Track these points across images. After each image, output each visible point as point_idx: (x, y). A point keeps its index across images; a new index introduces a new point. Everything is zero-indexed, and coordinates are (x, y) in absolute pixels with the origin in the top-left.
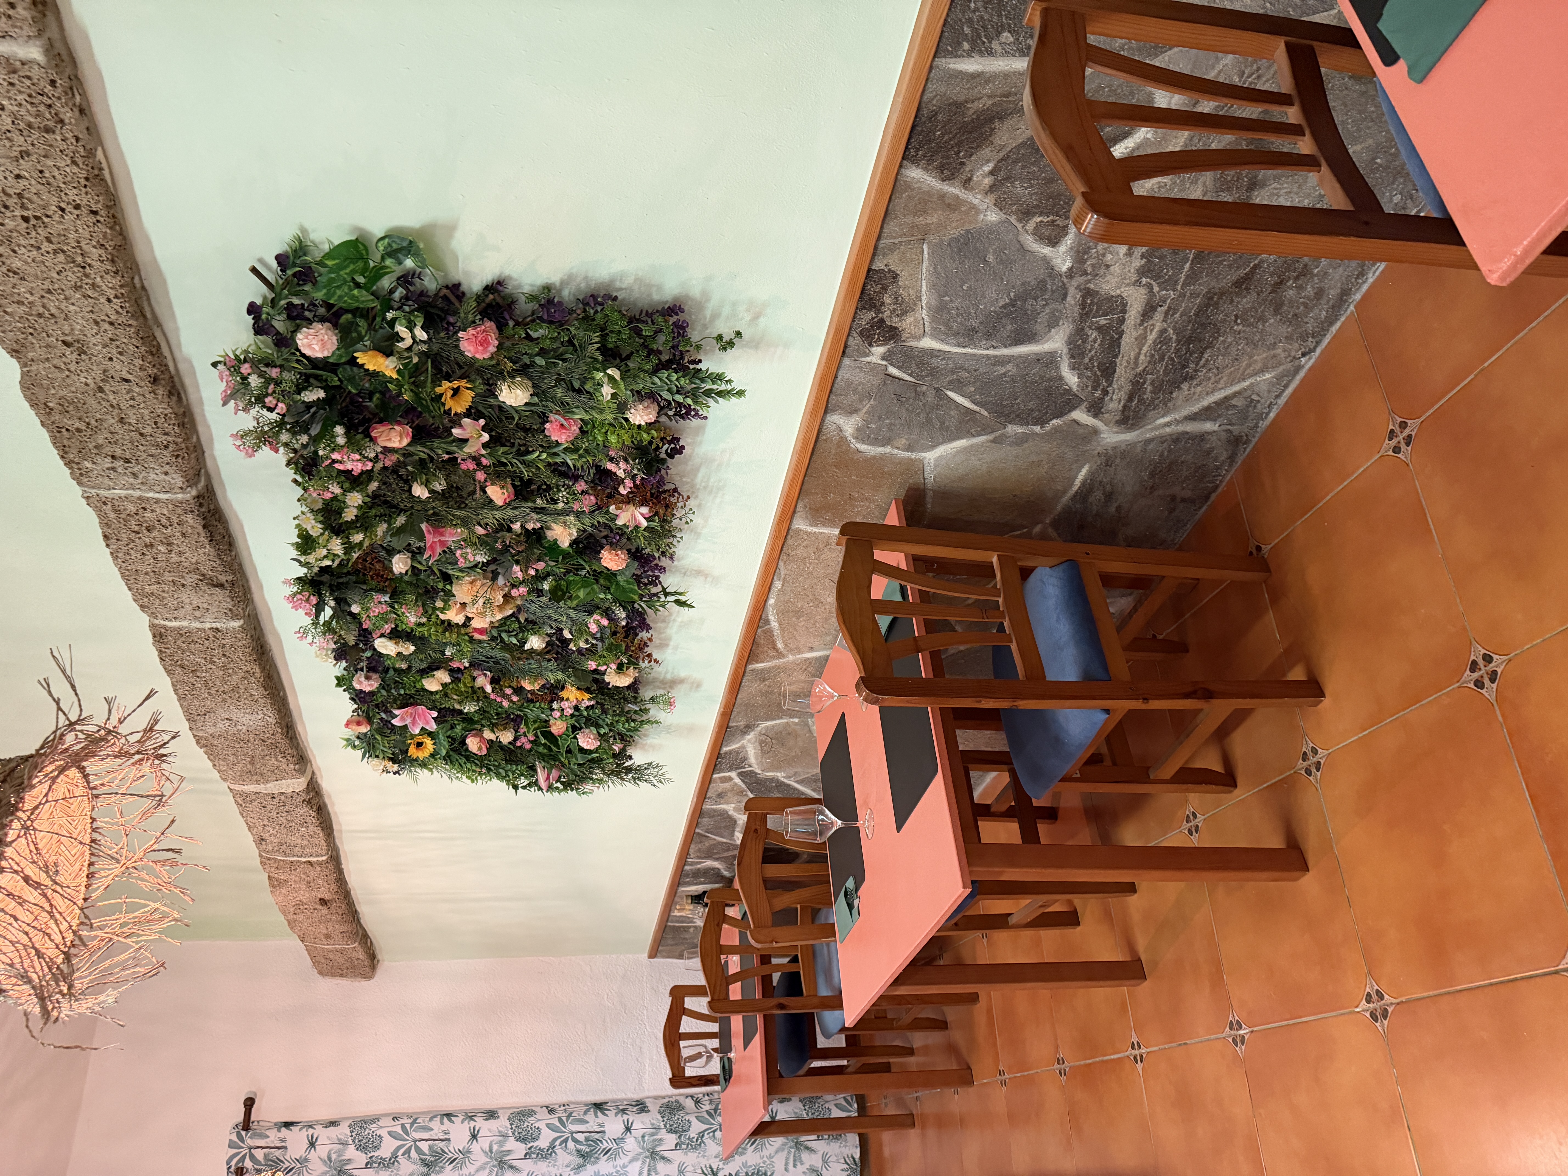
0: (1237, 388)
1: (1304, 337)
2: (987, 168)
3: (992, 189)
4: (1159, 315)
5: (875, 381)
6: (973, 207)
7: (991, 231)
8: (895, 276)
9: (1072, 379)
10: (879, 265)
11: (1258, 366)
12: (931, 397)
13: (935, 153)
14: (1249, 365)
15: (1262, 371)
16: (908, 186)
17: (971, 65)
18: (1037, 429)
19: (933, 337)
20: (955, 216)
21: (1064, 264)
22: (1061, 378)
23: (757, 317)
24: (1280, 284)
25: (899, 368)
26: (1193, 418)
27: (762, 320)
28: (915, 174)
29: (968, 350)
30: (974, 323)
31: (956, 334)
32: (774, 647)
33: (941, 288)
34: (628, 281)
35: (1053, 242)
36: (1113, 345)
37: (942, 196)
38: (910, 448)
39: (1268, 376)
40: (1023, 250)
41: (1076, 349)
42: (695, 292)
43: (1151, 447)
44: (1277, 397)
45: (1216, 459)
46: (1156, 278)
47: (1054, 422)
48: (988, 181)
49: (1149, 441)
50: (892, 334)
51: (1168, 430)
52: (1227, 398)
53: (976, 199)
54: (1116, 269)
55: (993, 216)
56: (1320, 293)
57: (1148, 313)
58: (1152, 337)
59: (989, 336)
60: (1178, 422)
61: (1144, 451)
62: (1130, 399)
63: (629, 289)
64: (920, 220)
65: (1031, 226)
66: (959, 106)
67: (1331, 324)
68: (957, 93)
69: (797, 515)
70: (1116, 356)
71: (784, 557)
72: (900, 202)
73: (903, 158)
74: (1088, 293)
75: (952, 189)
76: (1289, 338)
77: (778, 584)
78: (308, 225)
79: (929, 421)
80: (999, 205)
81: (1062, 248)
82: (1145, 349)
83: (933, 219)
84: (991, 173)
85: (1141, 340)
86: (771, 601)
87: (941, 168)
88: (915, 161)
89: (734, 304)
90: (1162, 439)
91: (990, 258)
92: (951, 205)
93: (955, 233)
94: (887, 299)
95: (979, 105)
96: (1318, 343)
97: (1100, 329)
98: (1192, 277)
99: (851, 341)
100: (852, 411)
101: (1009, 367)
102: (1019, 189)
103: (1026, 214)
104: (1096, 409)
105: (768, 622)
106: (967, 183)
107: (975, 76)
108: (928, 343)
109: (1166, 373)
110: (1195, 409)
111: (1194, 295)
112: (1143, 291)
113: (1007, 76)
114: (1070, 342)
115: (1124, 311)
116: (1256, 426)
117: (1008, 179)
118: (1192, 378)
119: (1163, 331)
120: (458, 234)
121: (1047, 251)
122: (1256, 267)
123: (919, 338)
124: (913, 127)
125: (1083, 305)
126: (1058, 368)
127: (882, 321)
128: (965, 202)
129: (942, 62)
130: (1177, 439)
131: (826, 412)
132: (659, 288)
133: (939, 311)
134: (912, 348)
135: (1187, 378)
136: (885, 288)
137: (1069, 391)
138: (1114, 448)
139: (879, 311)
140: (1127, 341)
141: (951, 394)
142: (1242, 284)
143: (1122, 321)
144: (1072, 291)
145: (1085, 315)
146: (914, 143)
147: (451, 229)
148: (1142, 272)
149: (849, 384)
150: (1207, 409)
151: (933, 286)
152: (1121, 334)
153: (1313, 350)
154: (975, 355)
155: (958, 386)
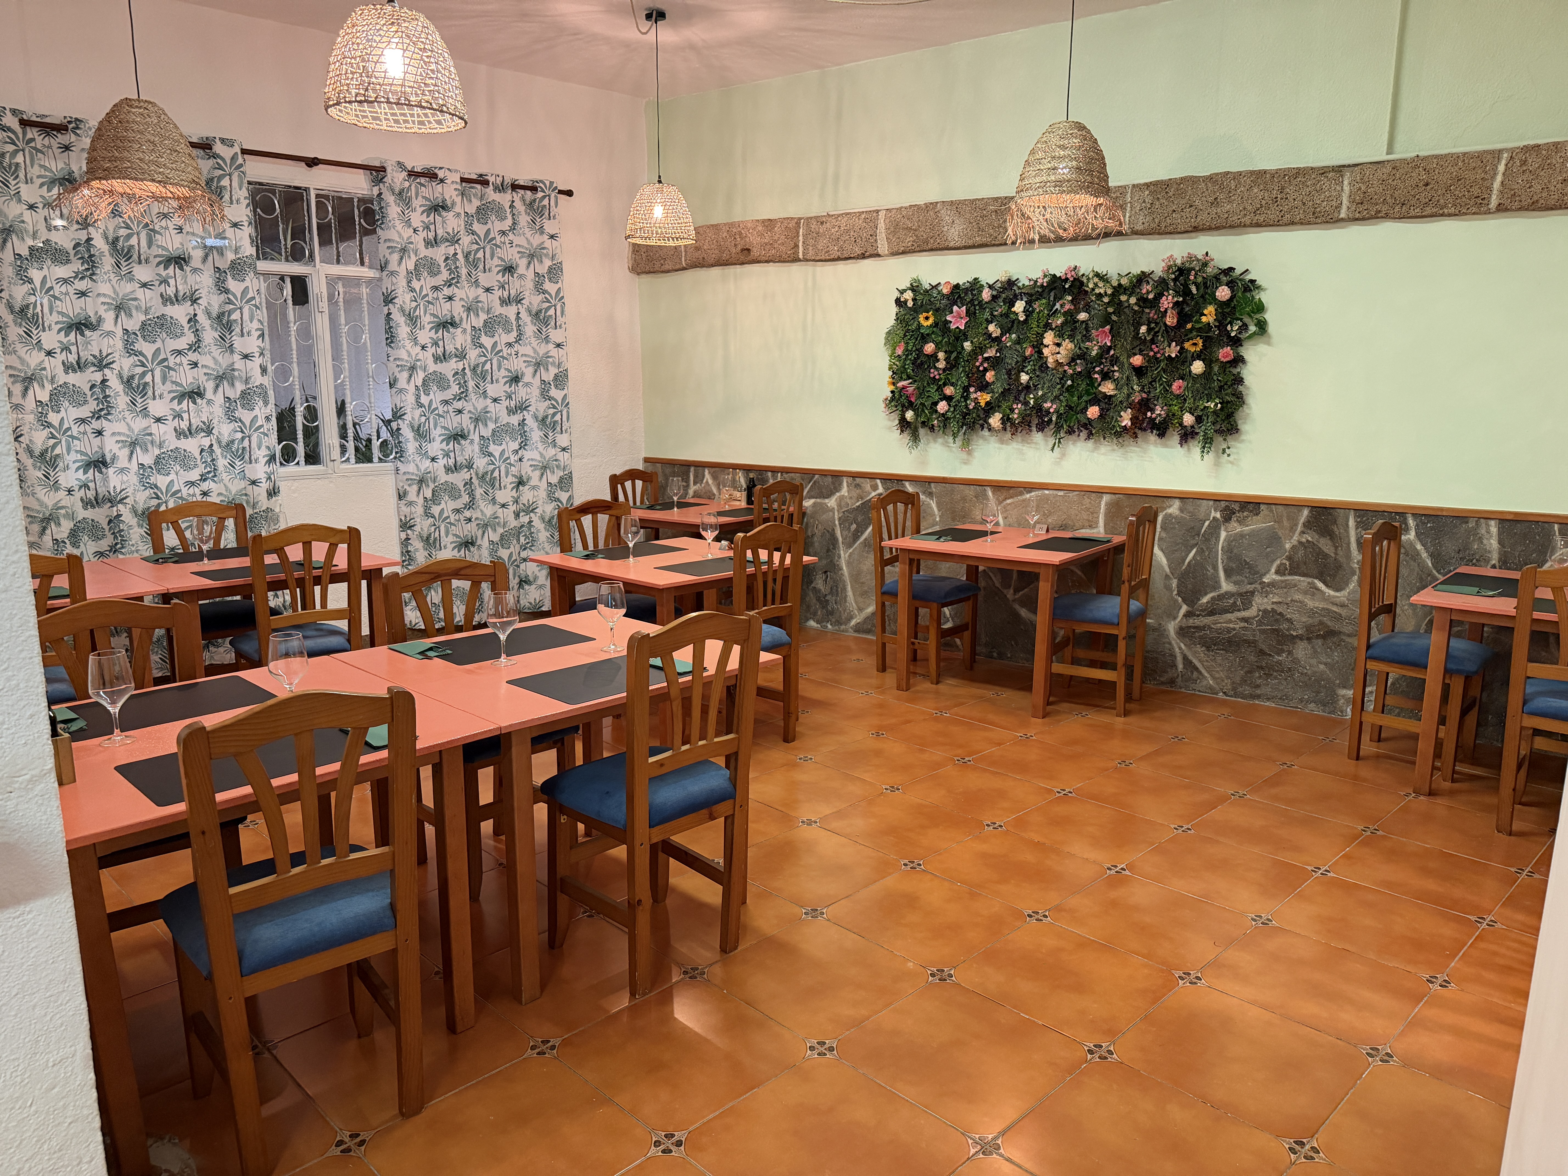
0: (1203, 671)
1: (1234, 689)
2: (1310, 539)
3: (1300, 543)
4: (1243, 624)
5: (1202, 516)
6: (1292, 537)
7: (1282, 547)
8: (1257, 514)
9: (1205, 600)
10: (1262, 507)
11: (1217, 675)
12: (1193, 542)
13: (1315, 518)
14: (1217, 672)
15: (1214, 678)
16: (1300, 511)
17: (1352, 523)
18: (1175, 592)
19: (1227, 536)
20: (1287, 532)
21: (1266, 580)
22: (1206, 594)
23: (1231, 463)
24: (1262, 668)
25: (1209, 525)
26: (1185, 658)
27: (1230, 465)
28: (1306, 512)
29: (1220, 552)
30: (1235, 551)
31: (1229, 545)
32: (1006, 499)
33: (1252, 534)
34: (1247, 411)
35: (1277, 572)
36: (1226, 611)
37: (1296, 525)
38: (1160, 539)
39: (1211, 682)
40: (1273, 561)
41: (1221, 597)
42: (1243, 437)
43: (1167, 645)
44: (1199, 691)
45: (1160, 676)
46: (1262, 617)
47: (1180, 599)
48: (1304, 540)
49: (1170, 643)
50: (1227, 519)
51: (1177, 650)
52: (1197, 669)
53: (1296, 537)
54: (1266, 600)
55: (1288, 546)
56: (1258, 686)
57: (1245, 620)
58: (1231, 626)
59: (1229, 558)
60: (1182, 653)
61: (1164, 643)
62: (1194, 627)
63: (1244, 411)
64: (1285, 519)
65: (1284, 561)
66: (1335, 522)
67: (1242, 698)
68: (1340, 521)
69: (1113, 496)
70: (1219, 614)
71: (1083, 493)
72: (1293, 509)
73: (1312, 507)
74: (1252, 593)
75: (1300, 528)
76: (1233, 683)
77: (1061, 493)
78: (1267, 292)
79: (1178, 544)
80: (1293, 547)
81: (1274, 577)
82: (1224, 625)
83: (1286, 523)
84: (1307, 540)
85: (1230, 621)
86: (1047, 492)
87: (1309, 522)
88: (1311, 512)
89: (1238, 453)
90: (1172, 649)
91: (1268, 550)
92: (1292, 529)
93: (1280, 533)
94: (1245, 514)
95: (1336, 529)
96: (1231, 696)
97: (1235, 602)
98: (1263, 632)
99: (1222, 503)
100: (1181, 510)
101: (1212, 571)
102: (1301, 553)
103: (1289, 558)
104: (1188, 615)
105: (1030, 492)
106: (1303, 532)
107: (1347, 525)
108: (1223, 535)
109: (1210, 638)
110: (1190, 657)
111: (1254, 635)
112: (1255, 614)
113: (1348, 537)
114: (1226, 593)
115: (1244, 610)
116: (1181, 688)
117: (1305, 547)
118: (1208, 651)
119: (1234, 629)
120: (1266, 347)
121: (1273, 570)
122: (1270, 655)
123: (1226, 530)
124: (1325, 508)
125: (1247, 592)
126: (1211, 592)
127: (1234, 513)
128: (1294, 534)
129: (1352, 512)
130: (1173, 656)
131: (1180, 498)
132: (1245, 423)
133: (1242, 536)
134: (1220, 528)
135: (1208, 648)
136: (1251, 511)
137: (1199, 600)
138: (1165, 630)
139: (1239, 511)
140: (1229, 616)
141: (1194, 550)
142: (1262, 652)
143: (1239, 610)
144: (1253, 586)
145: (1241, 595)
146: (1319, 509)
147: (1269, 343)
148: (1265, 611)
149: (1199, 506)
150: (1191, 662)
151: (1253, 530)
152: (1232, 612)
153: (1227, 695)
154: (1218, 555)
155: (1200, 552)
